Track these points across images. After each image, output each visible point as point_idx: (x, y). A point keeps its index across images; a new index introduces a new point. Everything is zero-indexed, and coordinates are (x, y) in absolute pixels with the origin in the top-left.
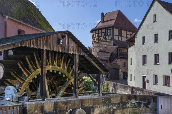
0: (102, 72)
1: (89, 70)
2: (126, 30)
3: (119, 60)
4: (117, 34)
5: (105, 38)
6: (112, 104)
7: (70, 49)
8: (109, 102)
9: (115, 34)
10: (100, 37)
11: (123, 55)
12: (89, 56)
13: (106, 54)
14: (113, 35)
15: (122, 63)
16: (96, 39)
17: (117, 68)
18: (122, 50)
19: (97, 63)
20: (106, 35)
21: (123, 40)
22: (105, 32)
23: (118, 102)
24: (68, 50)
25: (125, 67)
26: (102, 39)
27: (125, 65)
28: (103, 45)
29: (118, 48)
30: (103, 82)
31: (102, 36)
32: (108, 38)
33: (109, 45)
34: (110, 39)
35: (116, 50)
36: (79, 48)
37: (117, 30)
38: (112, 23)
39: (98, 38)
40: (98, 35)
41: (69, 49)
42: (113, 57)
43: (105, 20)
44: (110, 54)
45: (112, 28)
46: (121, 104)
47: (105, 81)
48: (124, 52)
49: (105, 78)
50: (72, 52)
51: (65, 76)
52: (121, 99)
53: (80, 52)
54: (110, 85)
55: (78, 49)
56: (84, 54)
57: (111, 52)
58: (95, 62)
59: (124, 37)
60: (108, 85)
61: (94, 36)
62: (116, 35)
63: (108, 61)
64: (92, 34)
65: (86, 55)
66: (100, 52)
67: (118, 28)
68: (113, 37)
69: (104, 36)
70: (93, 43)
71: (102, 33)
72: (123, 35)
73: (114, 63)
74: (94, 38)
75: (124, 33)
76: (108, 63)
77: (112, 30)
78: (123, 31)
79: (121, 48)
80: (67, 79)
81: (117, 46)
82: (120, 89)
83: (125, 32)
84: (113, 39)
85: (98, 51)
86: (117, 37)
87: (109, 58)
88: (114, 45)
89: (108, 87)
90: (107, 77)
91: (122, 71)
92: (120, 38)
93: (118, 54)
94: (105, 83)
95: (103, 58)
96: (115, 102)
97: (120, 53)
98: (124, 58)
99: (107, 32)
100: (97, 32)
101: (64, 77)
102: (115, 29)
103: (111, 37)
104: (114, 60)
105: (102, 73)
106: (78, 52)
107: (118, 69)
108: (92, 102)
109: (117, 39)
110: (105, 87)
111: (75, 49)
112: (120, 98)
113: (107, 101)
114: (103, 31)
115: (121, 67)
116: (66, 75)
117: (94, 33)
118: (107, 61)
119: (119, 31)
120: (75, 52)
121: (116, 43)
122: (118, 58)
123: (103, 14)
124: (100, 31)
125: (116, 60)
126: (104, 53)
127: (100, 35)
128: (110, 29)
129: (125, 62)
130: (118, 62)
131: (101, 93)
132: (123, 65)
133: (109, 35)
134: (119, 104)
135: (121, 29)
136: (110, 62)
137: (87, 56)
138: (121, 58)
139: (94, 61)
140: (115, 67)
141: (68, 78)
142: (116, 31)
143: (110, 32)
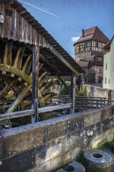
0: (76, 73)
1: (60, 72)
2: (101, 42)
3: (96, 67)
4: (95, 46)
5: (85, 49)
6: (86, 127)
7: (23, 36)
8: (81, 126)
9: (92, 45)
10: (81, 49)
11: (99, 62)
12: (57, 50)
13: (86, 62)
14: (91, 46)
15: (98, 69)
16: (77, 50)
17: (93, 73)
18: (98, 59)
19: (69, 60)
20: (86, 47)
21: (99, 51)
22: (85, 45)
23: (98, 121)
24: (19, 36)
25: (100, 72)
26: (82, 51)
27: (100, 71)
28: (83, 55)
29: (95, 57)
30: (82, 86)
31: (82, 48)
32: (87, 50)
33: (88, 55)
34: (89, 50)
35: (93, 59)
36: (40, 36)
37: (95, 42)
38: (91, 36)
39: (79, 50)
40: (79, 47)
41: (21, 36)
42: (91, 64)
43: (85, 35)
44: (88, 62)
45: (91, 40)
46: (101, 124)
47: (84, 85)
48: (100, 60)
49: (83, 82)
50: (27, 41)
51: (21, 79)
52: (102, 116)
53: (42, 43)
54: (87, 88)
55: (38, 37)
56: (48, 46)
57: (89, 61)
58: (66, 59)
59: (100, 48)
60: (86, 88)
61: (76, 49)
62: (93, 47)
63: (87, 68)
64: (75, 47)
65: (51, 48)
66: (81, 61)
67: (95, 41)
68: (91, 48)
69: (83, 48)
70: (75, 55)
71: (82, 45)
72: (99, 47)
73: (91, 70)
74: (76, 50)
75: (100, 45)
76: (86, 69)
77: (90, 42)
78: (99, 43)
79: (97, 57)
80: (26, 84)
81: (94, 56)
82: (97, 92)
83: (101, 43)
84: (91, 50)
85: (79, 60)
86: (94, 48)
87: (87, 65)
88: (92, 55)
89: (86, 90)
90: (86, 81)
91: (97, 76)
92: (97, 49)
93: (95, 62)
94: (84, 86)
95: (83, 66)
96: (91, 124)
97: (96, 61)
98: (100, 66)
99: (87, 44)
100: (78, 45)
101: (20, 81)
102: (93, 42)
103: (89, 48)
104: (91, 67)
105: (76, 75)
106: (38, 42)
107: (95, 74)
108: (39, 137)
109: (94, 50)
110: (83, 90)
111: (32, 36)
112: (100, 114)
113: (76, 126)
114: (84, 43)
115: (97, 73)
116: (24, 78)
117: (76, 46)
118: (85, 68)
119: (96, 43)
120: (33, 42)
121: (93, 53)
122: (94, 65)
123: (83, 30)
124: (81, 44)
125: (93, 67)
126: (83, 62)
127: (81, 47)
128: (89, 42)
129: (100, 68)
130: (94, 69)
131: (73, 101)
132: (99, 71)
133: (88, 47)
134: (98, 124)
135: (97, 41)
136: (88, 68)
137: (53, 50)
138: (97, 65)
139: (64, 57)
140: (92, 73)
141: (27, 82)
142: (94, 44)
143: (89, 44)
